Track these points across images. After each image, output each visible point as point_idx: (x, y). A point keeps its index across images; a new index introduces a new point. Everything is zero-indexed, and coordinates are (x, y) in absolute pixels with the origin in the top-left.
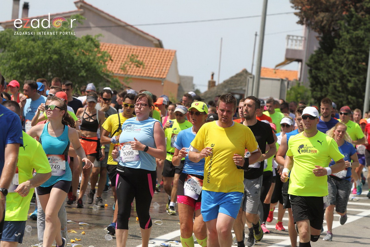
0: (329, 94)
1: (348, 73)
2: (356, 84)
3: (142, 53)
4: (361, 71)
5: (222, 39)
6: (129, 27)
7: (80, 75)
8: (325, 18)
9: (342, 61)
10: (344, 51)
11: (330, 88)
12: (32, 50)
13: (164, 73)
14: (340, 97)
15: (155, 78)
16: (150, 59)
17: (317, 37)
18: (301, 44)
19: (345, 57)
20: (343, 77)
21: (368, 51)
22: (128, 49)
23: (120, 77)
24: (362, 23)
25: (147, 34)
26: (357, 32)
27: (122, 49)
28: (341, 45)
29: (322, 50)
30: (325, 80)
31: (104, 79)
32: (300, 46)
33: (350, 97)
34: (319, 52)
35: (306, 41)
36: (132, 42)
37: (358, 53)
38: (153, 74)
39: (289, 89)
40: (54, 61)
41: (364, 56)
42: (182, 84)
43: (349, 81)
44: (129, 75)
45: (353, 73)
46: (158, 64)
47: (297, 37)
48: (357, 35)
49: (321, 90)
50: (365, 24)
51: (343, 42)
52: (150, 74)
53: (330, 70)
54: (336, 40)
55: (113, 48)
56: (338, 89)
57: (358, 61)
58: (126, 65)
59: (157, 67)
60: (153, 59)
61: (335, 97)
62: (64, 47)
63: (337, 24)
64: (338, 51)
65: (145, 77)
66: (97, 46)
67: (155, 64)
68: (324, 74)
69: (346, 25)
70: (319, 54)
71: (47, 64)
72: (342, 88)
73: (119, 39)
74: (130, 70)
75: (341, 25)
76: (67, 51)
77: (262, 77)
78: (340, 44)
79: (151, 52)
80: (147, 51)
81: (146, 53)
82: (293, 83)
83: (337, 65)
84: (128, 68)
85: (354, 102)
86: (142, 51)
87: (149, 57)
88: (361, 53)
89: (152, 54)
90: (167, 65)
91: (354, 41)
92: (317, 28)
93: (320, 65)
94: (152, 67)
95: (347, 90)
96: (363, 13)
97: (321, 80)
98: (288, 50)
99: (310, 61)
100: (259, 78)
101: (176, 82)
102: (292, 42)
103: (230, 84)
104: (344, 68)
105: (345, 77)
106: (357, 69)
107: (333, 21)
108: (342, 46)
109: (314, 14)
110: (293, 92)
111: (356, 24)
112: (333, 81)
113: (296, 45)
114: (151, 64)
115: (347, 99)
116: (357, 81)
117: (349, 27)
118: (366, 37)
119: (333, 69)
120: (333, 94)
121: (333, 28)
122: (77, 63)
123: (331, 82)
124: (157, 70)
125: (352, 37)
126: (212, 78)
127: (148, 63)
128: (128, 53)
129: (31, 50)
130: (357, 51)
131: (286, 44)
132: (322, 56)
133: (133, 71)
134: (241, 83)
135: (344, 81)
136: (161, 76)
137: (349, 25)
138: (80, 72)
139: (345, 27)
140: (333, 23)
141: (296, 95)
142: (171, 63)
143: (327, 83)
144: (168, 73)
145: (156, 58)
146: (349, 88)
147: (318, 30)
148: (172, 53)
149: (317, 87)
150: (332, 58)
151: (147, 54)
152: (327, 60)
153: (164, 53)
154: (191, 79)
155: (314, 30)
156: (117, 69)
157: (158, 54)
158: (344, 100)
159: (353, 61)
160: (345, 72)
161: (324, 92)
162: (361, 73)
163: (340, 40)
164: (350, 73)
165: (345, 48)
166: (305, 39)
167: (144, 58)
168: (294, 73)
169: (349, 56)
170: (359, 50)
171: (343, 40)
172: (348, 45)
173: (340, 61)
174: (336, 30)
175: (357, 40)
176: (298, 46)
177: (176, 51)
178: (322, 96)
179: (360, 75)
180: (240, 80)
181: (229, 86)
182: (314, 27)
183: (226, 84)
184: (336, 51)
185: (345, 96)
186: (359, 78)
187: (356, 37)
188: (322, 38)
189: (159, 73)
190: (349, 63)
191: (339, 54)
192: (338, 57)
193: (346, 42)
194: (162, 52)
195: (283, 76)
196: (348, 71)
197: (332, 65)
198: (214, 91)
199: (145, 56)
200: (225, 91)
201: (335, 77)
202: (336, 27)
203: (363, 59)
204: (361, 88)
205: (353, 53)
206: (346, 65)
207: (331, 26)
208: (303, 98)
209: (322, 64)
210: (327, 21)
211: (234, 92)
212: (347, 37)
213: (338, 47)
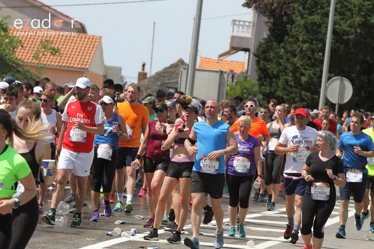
0: (279, 89)
1: (302, 65)
2: (310, 78)
3: (62, 39)
4: (317, 63)
5: (155, 23)
6: (46, 8)
9: (295, 52)
10: (298, 39)
11: (281, 82)
13: (87, 62)
14: (292, 93)
15: (76, 68)
16: (70, 46)
17: (267, 23)
18: (248, 31)
19: (299, 46)
20: (296, 69)
21: (325, 40)
24: (319, 7)
25: (68, 17)
26: (312, 17)
28: (294, 32)
29: (272, 38)
30: (275, 72)
31: (14, 68)
32: (247, 33)
33: (303, 92)
34: (268, 41)
35: (255, 27)
37: (314, 42)
38: (74, 64)
39: (234, 83)
41: (320, 45)
43: (303, 74)
45: (307, 65)
46: (79, 52)
47: (244, 22)
49: (271, 85)
50: (322, 8)
51: (296, 29)
52: (70, 64)
53: (281, 61)
54: (288, 26)
56: (290, 83)
59: (78, 55)
60: (74, 46)
61: (285, 92)
63: (290, 7)
64: (291, 39)
65: (64, 66)
66: (5, 30)
67: (76, 52)
68: (273, 66)
69: (301, 8)
70: (269, 42)
72: (295, 83)
74: (46, 59)
75: (294, 8)
77: (198, 68)
78: (293, 30)
81: (65, 40)
82: (239, 75)
83: (289, 55)
84: (40, 56)
85: (308, 99)
86: (60, 37)
87: (69, 44)
88: (317, 42)
89: (73, 40)
90: (91, 53)
91: (309, 27)
92: (266, 12)
93: (269, 56)
94: (72, 56)
95: (301, 85)
97: (270, 73)
98: (233, 38)
99: (258, 51)
100: (195, 70)
101: (101, 73)
102: (239, 28)
103: (164, 77)
104: (298, 59)
105: (298, 70)
106: (313, 60)
107: (284, 3)
108: (296, 33)
110: (238, 87)
111: (312, 8)
112: (284, 74)
113: (242, 32)
114: (72, 52)
115: (301, 95)
116: (312, 75)
117: (304, 11)
118: (323, 23)
119: (284, 60)
120: (284, 89)
121: (285, 12)
123: (282, 76)
124: (78, 59)
125: (306, 22)
126: (143, 69)
127: (68, 51)
130: (312, 40)
131: (232, 30)
132: (272, 45)
133: (51, 60)
134: (176, 75)
135: (297, 75)
136: (83, 66)
137: (304, 9)
139: (299, 11)
140: (285, 6)
141: (242, 90)
142: (95, 51)
143: (277, 77)
144: (91, 62)
145: (77, 44)
146: (303, 83)
147: (268, 13)
148: (96, 39)
149: (266, 81)
150: (284, 48)
151: (67, 40)
153: (87, 40)
154: (120, 69)
155: (262, 14)
156: (31, 58)
157: (80, 41)
158: (296, 97)
159: (307, 52)
160: (299, 64)
161: (274, 87)
162: (317, 65)
163: (293, 27)
164: (304, 65)
165: (299, 35)
166: (254, 25)
167: (63, 45)
168: (241, 65)
169: (303, 45)
170: (315, 38)
171: (297, 26)
172: (303, 32)
173: (293, 50)
174: (289, 15)
175: (312, 27)
176: (245, 32)
177: (101, 37)
178: (271, 92)
179: (316, 68)
180: (175, 72)
181: (163, 78)
182: (263, 11)
183: (158, 76)
184: (288, 39)
185: (298, 92)
186: (314, 71)
187: (311, 22)
188: (272, 23)
189: (81, 62)
190: (304, 53)
191: (292, 43)
192: (290, 46)
193: (300, 28)
194: (85, 39)
195: (228, 68)
196: (302, 63)
197: (283, 55)
198: (144, 84)
199: (64, 42)
200: (158, 85)
201: (287, 70)
202: (289, 11)
203: (320, 48)
204: (316, 83)
205: (308, 42)
206: (300, 55)
207: (283, 9)
208: (250, 94)
209: (271, 54)
210: (278, 3)
211: (168, 85)
212: (301, 23)
213: (291, 35)
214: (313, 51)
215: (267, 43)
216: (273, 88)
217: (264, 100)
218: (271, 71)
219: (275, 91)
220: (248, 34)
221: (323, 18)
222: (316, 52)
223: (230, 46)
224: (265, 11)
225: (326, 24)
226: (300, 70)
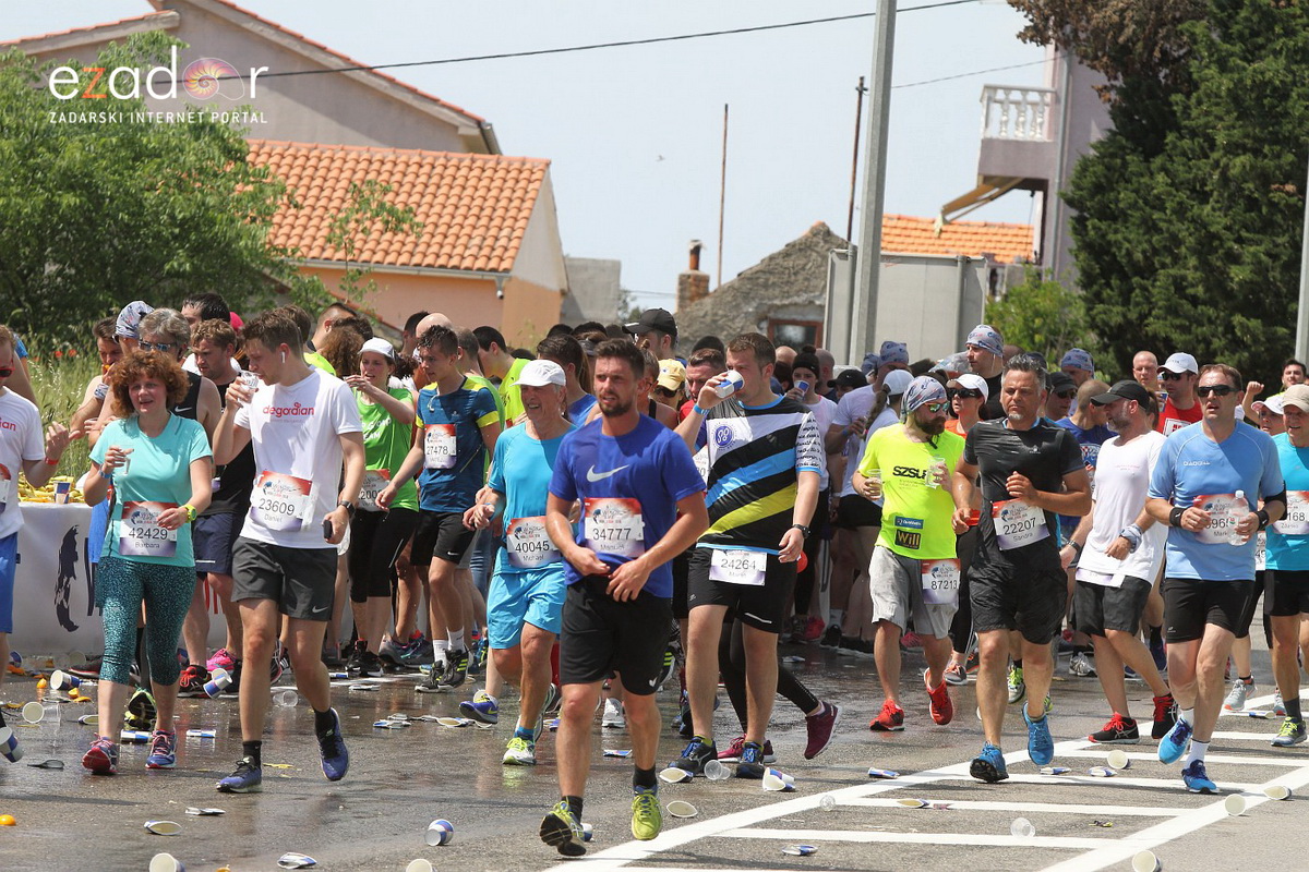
0: (1156, 312)
1: (1228, 228)
2: (1260, 269)
3: (417, 175)
4: (1279, 218)
5: (726, 106)
6: (361, 76)
7: (166, 268)
8: (1129, 14)
9: (1204, 184)
10: (1210, 140)
11: (1160, 288)
13: (506, 249)
14: (1198, 321)
15: (469, 269)
16: (447, 197)
17: (1102, 91)
18: (1039, 120)
19: (1216, 164)
20: (1207, 242)
22: (357, 161)
23: (329, 272)
24: (1278, 29)
25: (435, 101)
26: (1256, 65)
27: (337, 164)
28: (1197, 118)
29: (1123, 141)
30: (1138, 256)
31: (267, 279)
32: (1035, 129)
33: (1237, 319)
34: (1109, 150)
35: (1061, 107)
36: (373, 133)
37: (1267, 149)
38: (463, 258)
39: (998, 299)
40: (62, 218)
41: (1288, 158)
42: (576, 292)
43: (1234, 259)
44: (365, 262)
45: (1247, 227)
46: (478, 217)
47: (1025, 91)
48: (1259, 78)
49: (1125, 298)
50: (1289, 33)
51: (1204, 107)
52: (450, 256)
53: (1157, 216)
54: (1176, 98)
55: (300, 161)
56: (1190, 291)
59: (474, 227)
60: (460, 198)
61: (1177, 321)
62: (103, 163)
63: (1178, 34)
64: (1186, 143)
65: (430, 266)
66: (234, 154)
67: (465, 217)
68: (1132, 236)
69: (1215, 36)
70: (1113, 156)
71: (37, 230)
72: (1207, 290)
73: (322, 121)
74: (370, 245)
75: (1193, 39)
76: (117, 177)
77: (884, 252)
78: (1194, 113)
79: (451, 171)
80: (433, 166)
81: (430, 177)
82: (1012, 271)
83: (1183, 195)
85: (1255, 340)
86: (413, 168)
87: (444, 190)
88: (1278, 148)
89: (454, 178)
90: (515, 220)
91: (1249, 100)
92: (1100, 54)
93: (1117, 201)
94: (454, 230)
95: (1229, 295)
97: (1122, 259)
98: (987, 145)
99: (1078, 187)
100: (876, 258)
101: (553, 282)
102: (1005, 111)
103: (766, 286)
104: (1214, 209)
105: (1216, 243)
106: (1264, 210)
108: (1202, 121)
110: (1013, 309)
111: (1254, 33)
112: (1168, 260)
113: (1019, 125)
114: (453, 217)
115: (1229, 328)
116: (1263, 257)
117: (1227, 47)
118: (1294, 83)
119: (1168, 213)
120: (1172, 310)
121: (1164, 52)
122: (156, 220)
123: (1164, 266)
124: (476, 241)
125: (1239, 83)
126: (696, 265)
127: (440, 216)
128: (359, 175)
130: (1261, 141)
131: (983, 119)
132: (1125, 164)
133: (383, 246)
134: (807, 279)
135: (1216, 260)
136: (493, 264)
137: (1227, 37)
138: (172, 255)
139: (1211, 45)
140: (1162, 32)
141: (1027, 322)
142: (531, 209)
143: (1148, 271)
144: (517, 249)
145: (469, 192)
146: (1235, 286)
147: (1105, 60)
148: (532, 171)
149: (1108, 285)
150: (1163, 169)
151: (435, 180)
152: (1146, 179)
153: (501, 174)
154: (615, 268)
155: (1087, 63)
156: (319, 242)
157: (479, 179)
159: (1245, 181)
160: (1218, 223)
162: (1281, 226)
163: (1193, 100)
164: (1236, 227)
165: (1214, 128)
166: (1057, 100)
167: (423, 195)
168: (1016, 235)
169: (1230, 160)
170: (1270, 133)
171: (1205, 99)
172: (1226, 118)
173: (1195, 178)
174: (1176, 60)
175: (1259, 99)
176: (1028, 126)
177: (548, 165)
178: (1129, 322)
179: (1277, 235)
180: (803, 268)
181: (762, 292)
182: (1090, 51)
183: (747, 286)
184: (1179, 143)
185: (1217, 318)
186: (1271, 246)
187: (1254, 81)
188: (1120, 91)
189: (486, 251)
190: (1233, 187)
191: (1190, 155)
192: (1184, 165)
193: (1217, 104)
194: (495, 170)
195: (974, 247)
196: (1227, 221)
197: (1164, 197)
198: (702, 313)
199: (426, 186)
200: (746, 313)
201: (1178, 247)
202: (1175, 48)
203: (1288, 168)
204: (1279, 284)
205: (1245, 150)
206: (1221, 195)
207: (1156, 44)
208: (1055, 333)
209: (1122, 195)
210: (1137, 23)
211: (781, 315)
212: (1219, 88)
213: (1186, 127)
214: (1265, 180)
215: (1107, 160)
216: (1131, 307)
217: (1104, 348)
218: (1124, 252)
219: (1143, 317)
220: (1039, 130)
221: (1294, 67)
222: (1274, 184)
223: (979, 174)
224: (1095, 51)
226: (1222, 246)
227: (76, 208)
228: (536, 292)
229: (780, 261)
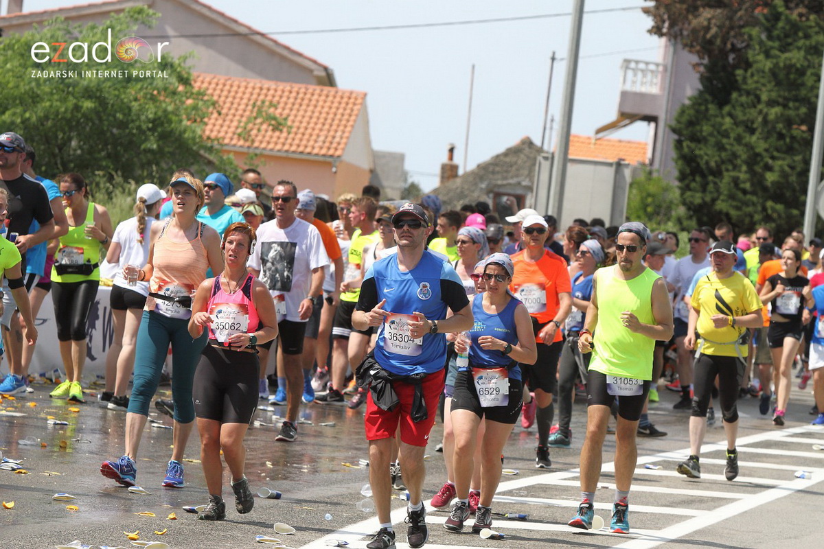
0: (722, 197)
1: (766, 150)
2: (784, 175)
3: (288, 98)
4: (796, 145)
5: (473, 67)
6: (258, 38)
7: (143, 147)
8: (713, 21)
9: (753, 122)
10: (758, 97)
11: (725, 182)
12: (35, 90)
13: (339, 143)
14: (746, 204)
15: (317, 155)
16: (306, 111)
17: (695, 66)
18: (655, 81)
19: (760, 112)
20: (754, 159)
21: (813, 99)
22: (254, 88)
23: (237, 153)
24: (801, 34)
25: (300, 55)
26: (787, 55)
27: (242, 89)
28: (751, 84)
29: (707, 96)
30: (713, 164)
31: (201, 156)
32: (652, 86)
33: (769, 204)
34: (698, 101)
35: (668, 74)
36: (263, 73)
37: (791, 104)
38: (313, 148)
40: (84, 115)
41: (803, 110)
42: (379, 171)
43: (768, 168)
44: (257, 148)
45: (778, 150)
46: (324, 124)
47: (647, 63)
48: (788, 62)
49: (704, 189)
50: (807, 36)
51: (755, 78)
52: (306, 147)
53: (725, 141)
54: (739, 72)
55: (220, 87)
56: (742, 186)
57: (789, 123)
58: (250, 125)
59: (321, 130)
60: (313, 112)
61: (734, 203)
62: (109, 84)
63: (742, 35)
64: (744, 99)
65: (294, 152)
66: (185, 81)
67: (316, 124)
68: (709, 152)
69: (764, 37)
70: (700, 104)
71: (68, 121)
72: (752, 185)
73: (234, 66)
74: (260, 138)
75: (750, 37)
76: (117, 92)
77: (570, 157)
78: (750, 81)
79: (308, 96)
80: (298, 93)
81: (296, 99)
82: (634, 168)
83: (740, 130)
84: (254, 132)
85: (779, 216)
86: (286, 94)
87: (304, 107)
88: (797, 104)
89: (310, 100)
90: (345, 126)
91: (782, 75)
92: (695, 44)
93: (701, 131)
94: (309, 131)
95: (765, 189)
96: (802, 10)
97: (702, 164)
98: (624, 94)
99: (679, 122)
100: (566, 160)
101: (366, 165)
102: (635, 75)
103: (493, 173)
104: (758, 139)
105: (759, 159)
106: (788, 140)
107: (732, 28)
108: (753, 86)
109: (688, 11)
110: (636, 191)
111: (787, 36)
112: (730, 167)
113: (642, 84)
114: (308, 123)
115: (764, 209)
116: (787, 169)
117: (770, 43)
118: (809, 66)
119: (732, 140)
120: (732, 197)
121: (733, 45)
122: (139, 118)
123: (727, 170)
124: (322, 138)
125: (776, 65)
126: (451, 158)
127: (301, 122)
128: (254, 96)
129: (32, 89)
130: (787, 99)
131: (621, 78)
132: (707, 110)
133: (267, 138)
134: (517, 170)
135: (758, 169)
136: (331, 152)
137: (770, 38)
138: (146, 140)
139: (761, 43)
140: (732, 33)
141: (643, 200)
142: (355, 121)
143: (718, 173)
144: (346, 144)
145: (319, 109)
146: (769, 184)
147: (698, 48)
148: (356, 99)
149: (694, 180)
150: (730, 115)
151: (299, 101)
152: (719, 119)
153: (338, 99)
154: (401, 158)
155: (687, 49)
156: (230, 135)
157: (325, 102)
158: (756, 212)
159: (777, 122)
160: (760, 147)
161: (711, 192)
162: (797, 150)
163: (749, 74)
164: (771, 150)
165: (760, 90)
166: (665, 69)
167: (291, 110)
168: (638, 148)
169: (769, 110)
170: (794, 95)
171: (755, 73)
172: (768, 85)
173: (748, 120)
174: (739, 50)
175: (788, 74)
176: (648, 84)
177: (365, 95)
178: (705, 203)
179: (795, 155)
180: (516, 163)
181: (491, 176)
182: (689, 42)
183: (482, 172)
184: (739, 99)
185: (758, 202)
186: (791, 161)
187: (785, 65)
188: (705, 66)
189: (327, 144)
190: (770, 126)
191: (745, 105)
192: (742, 111)
193: (763, 77)
194: (335, 97)
196: (766, 146)
197: (730, 131)
198: (454, 187)
199: (293, 104)
200: (482, 189)
201: (736, 159)
202: (740, 42)
203: (803, 116)
204: (795, 185)
205: (778, 104)
206: (763, 130)
207: (728, 39)
208: (659, 207)
209: (705, 128)
210: (718, 27)
211: (502, 190)
212: (764, 67)
213: (744, 89)
215: (696, 107)
216: (708, 194)
217: (690, 218)
218: (704, 161)
219: (714, 200)
220: (654, 86)
221: (809, 57)
222: (794, 125)
223: (618, 111)
224: (692, 42)
225: (814, 67)
226: (762, 160)
227: (91, 110)
228: (356, 170)
229: (502, 158)
